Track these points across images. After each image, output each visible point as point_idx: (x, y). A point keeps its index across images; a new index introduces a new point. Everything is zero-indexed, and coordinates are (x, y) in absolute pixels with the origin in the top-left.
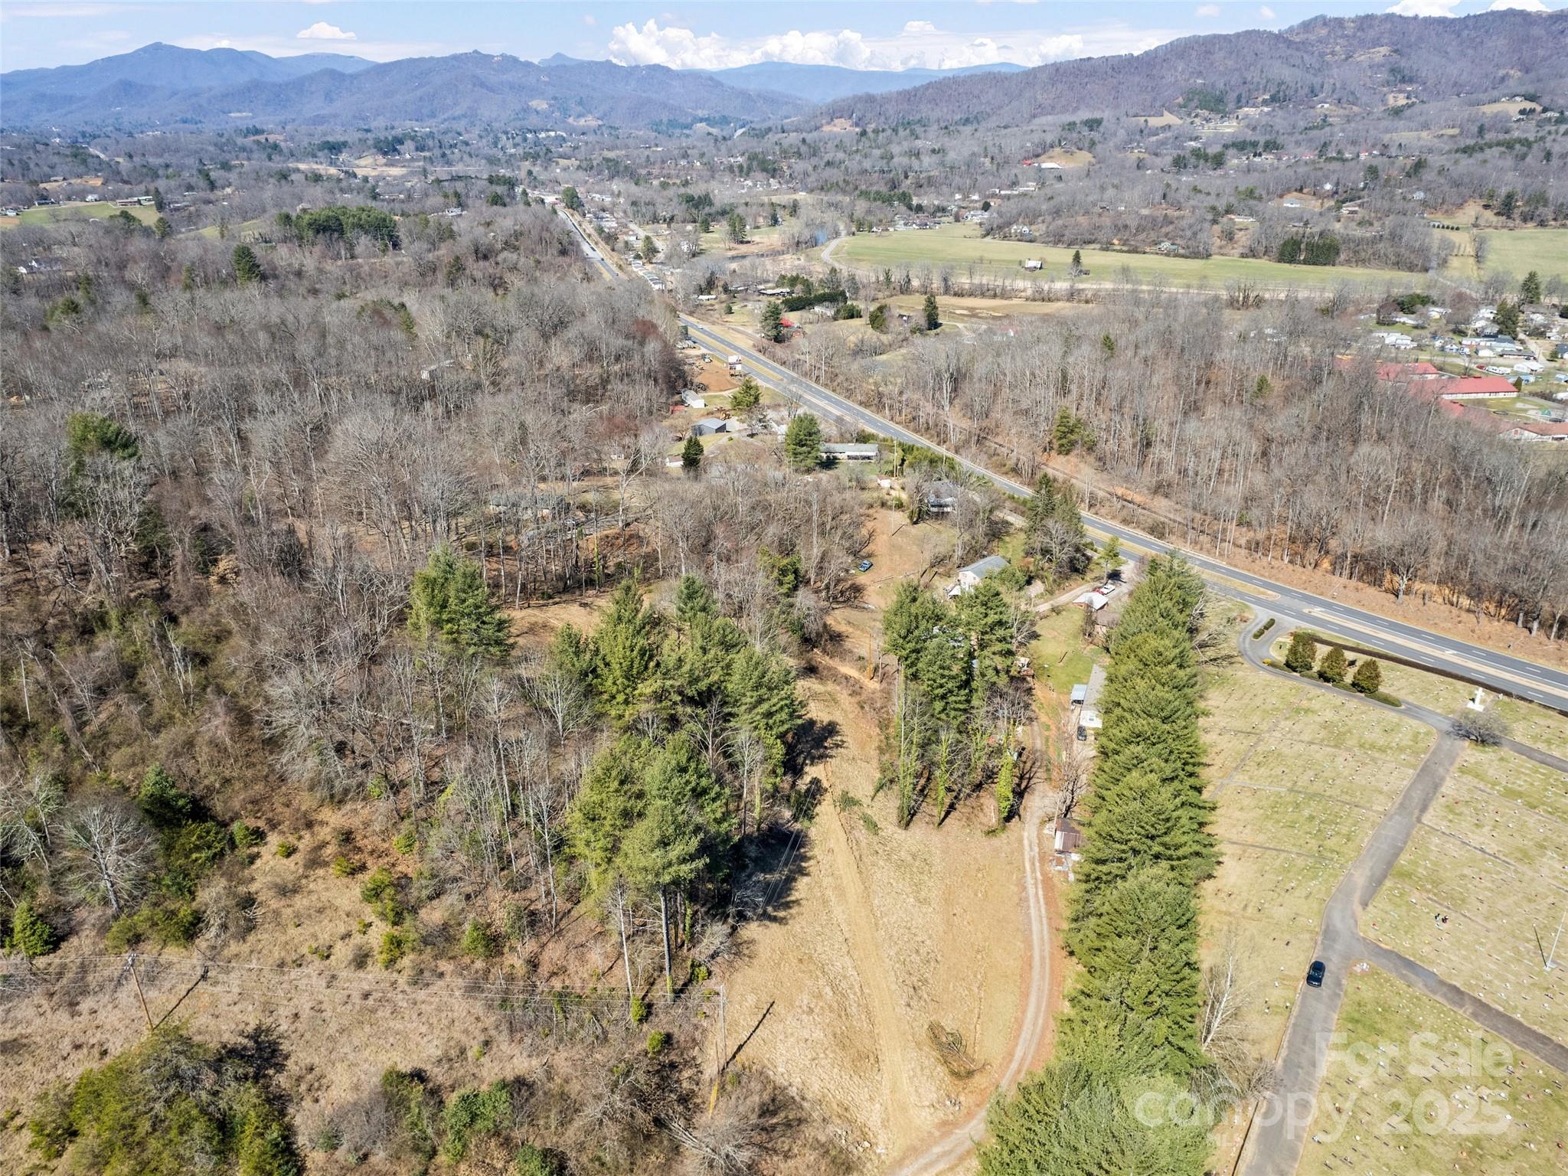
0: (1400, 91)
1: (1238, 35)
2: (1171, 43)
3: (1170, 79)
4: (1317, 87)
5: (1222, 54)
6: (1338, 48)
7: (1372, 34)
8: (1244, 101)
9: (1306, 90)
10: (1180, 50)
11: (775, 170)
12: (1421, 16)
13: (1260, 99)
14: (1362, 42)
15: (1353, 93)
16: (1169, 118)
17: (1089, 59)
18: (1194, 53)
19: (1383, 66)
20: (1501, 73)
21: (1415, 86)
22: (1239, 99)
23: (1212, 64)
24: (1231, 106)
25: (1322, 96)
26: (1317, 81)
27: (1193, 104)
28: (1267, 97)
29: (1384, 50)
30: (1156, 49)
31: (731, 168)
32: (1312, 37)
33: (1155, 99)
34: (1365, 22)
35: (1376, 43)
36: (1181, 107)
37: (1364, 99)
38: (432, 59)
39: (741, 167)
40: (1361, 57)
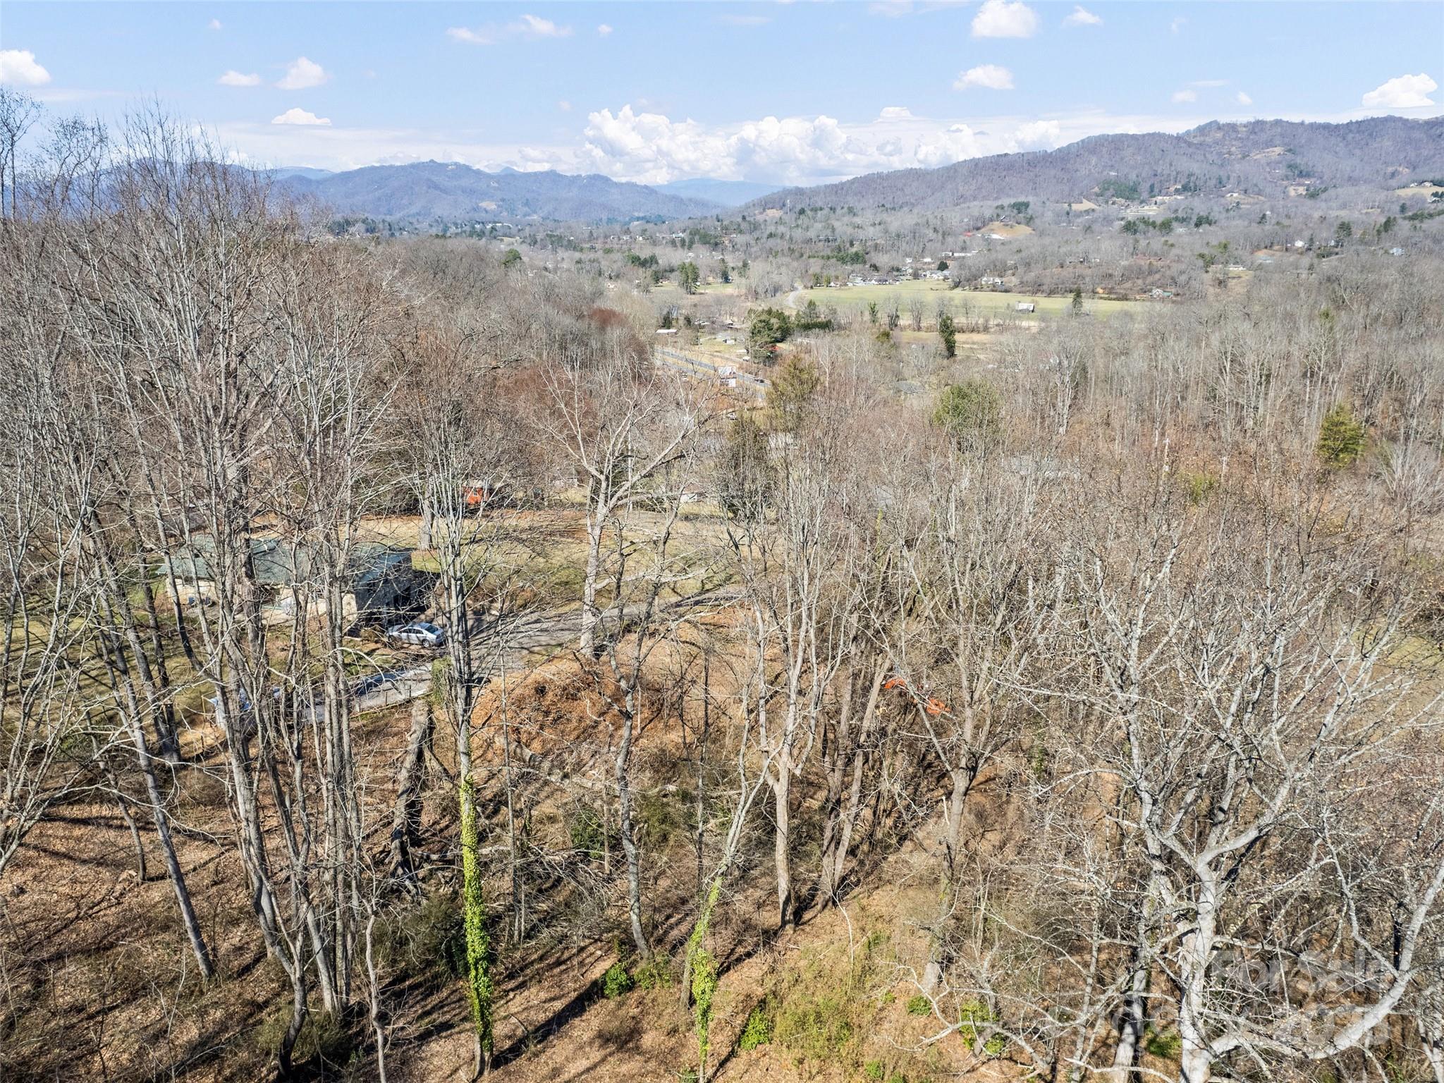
0: (1299, 185)
1: (1144, 136)
2: (1083, 141)
3: (1083, 172)
4: (1224, 179)
5: (1131, 150)
6: (1233, 149)
7: (1264, 137)
8: (1156, 190)
9: (1214, 182)
10: (1093, 146)
11: (716, 244)
12: (1307, 122)
13: (1172, 189)
14: (1255, 144)
15: (1256, 185)
16: (1087, 205)
17: (1006, 155)
18: (1104, 150)
19: (1280, 162)
20: (1390, 169)
21: (1313, 180)
22: (1152, 187)
23: (1122, 159)
24: (1145, 195)
25: (1229, 186)
26: (1223, 173)
27: (1109, 193)
28: (1179, 187)
29: (1278, 150)
30: (1069, 146)
31: (673, 243)
32: (1208, 140)
33: (1072, 190)
34: (1257, 127)
35: (1270, 144)
36: (1098, 195)
37: (1268, 190)
38: (391, 167)
39: (683, 241)
40: (1257, 156)
